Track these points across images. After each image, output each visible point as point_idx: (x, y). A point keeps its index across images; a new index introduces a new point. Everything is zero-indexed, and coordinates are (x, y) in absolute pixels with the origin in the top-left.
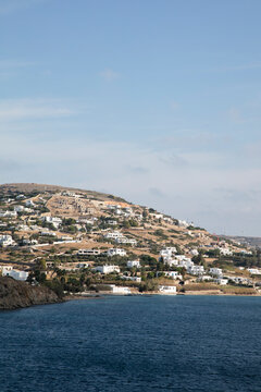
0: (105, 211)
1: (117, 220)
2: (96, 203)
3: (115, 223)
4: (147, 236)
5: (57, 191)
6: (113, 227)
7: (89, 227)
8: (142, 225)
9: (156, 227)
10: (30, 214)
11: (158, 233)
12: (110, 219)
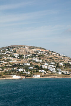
0: (35, 52)
1: (38, 55)
2: (33, 50)
3: (37, 55)
4: (47, 59)
5: (22, 47)
6: (36, 57)
7: (28, 57)
8: (46, 56)
9: (51, 57)
10: (10, 53)
11: (51, 58)
12: (35, 54)
